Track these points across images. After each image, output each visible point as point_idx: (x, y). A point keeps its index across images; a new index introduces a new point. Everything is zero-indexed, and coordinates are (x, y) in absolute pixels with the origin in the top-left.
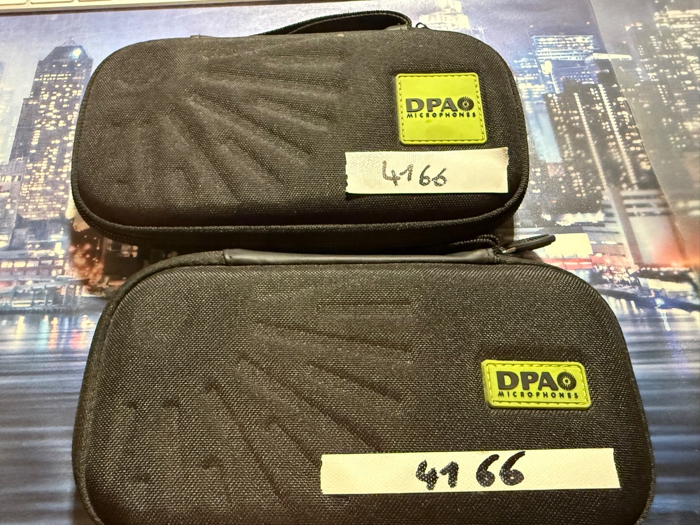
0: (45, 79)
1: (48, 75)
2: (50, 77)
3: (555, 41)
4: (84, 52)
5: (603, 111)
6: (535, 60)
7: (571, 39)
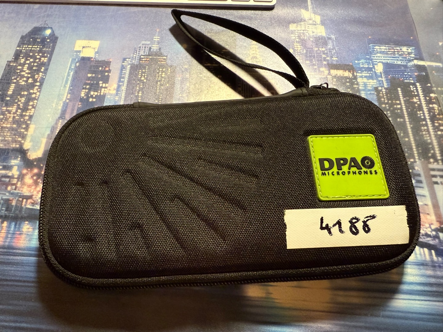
0: (24, 48)
1: (26, 46)
2: (27, 47)
3: (386, 49)
4: (53, 31)
5: (418, 103)
6: (371, 62)
7: (398, 48)
